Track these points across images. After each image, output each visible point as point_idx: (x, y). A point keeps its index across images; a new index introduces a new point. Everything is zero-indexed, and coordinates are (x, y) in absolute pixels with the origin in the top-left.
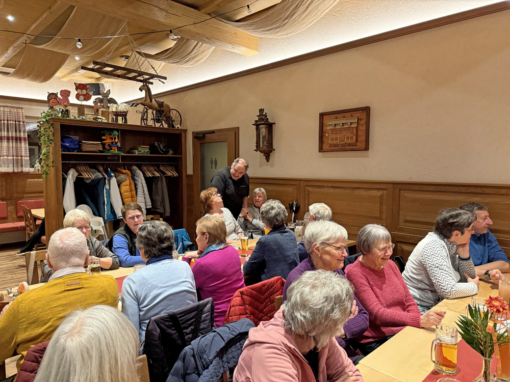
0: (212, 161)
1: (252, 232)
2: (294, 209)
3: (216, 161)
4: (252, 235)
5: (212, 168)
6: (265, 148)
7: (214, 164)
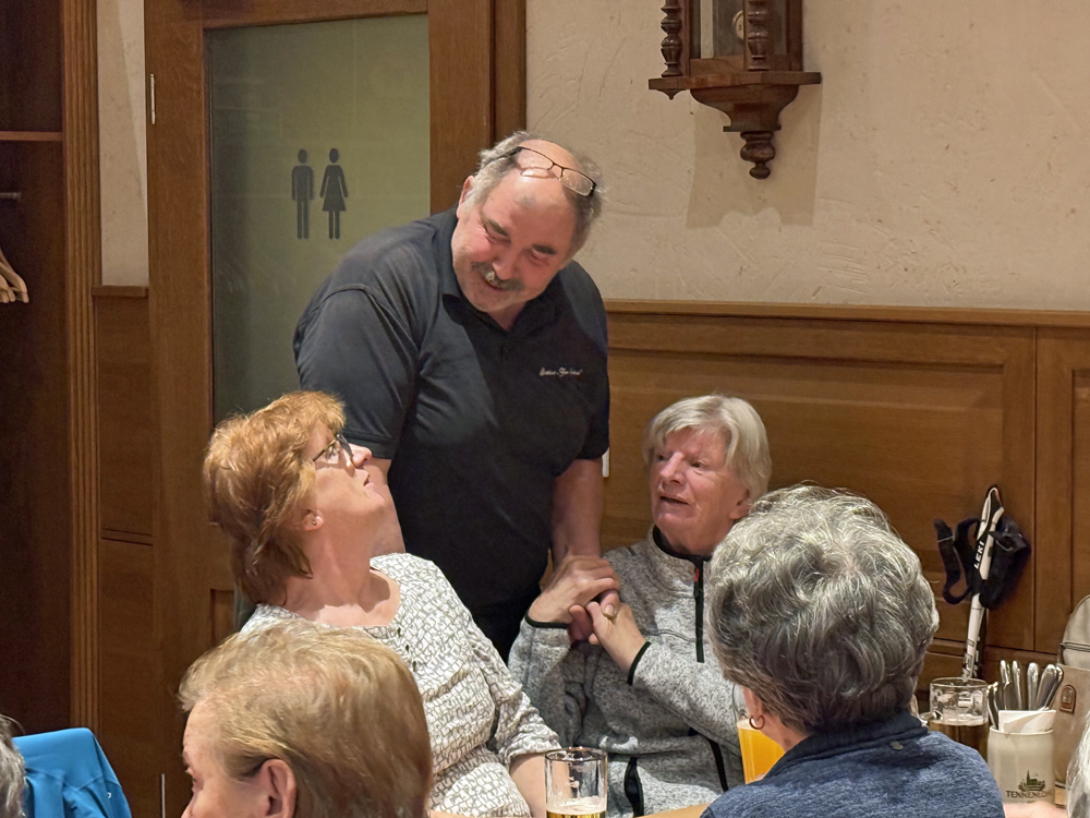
0: (302, 177)
1: (633, 760)
2: (984, 569)
3: (335, 173)
4: (632, 780)
5: (303, 231)
6: (742, 66)
7: (318, 202)
